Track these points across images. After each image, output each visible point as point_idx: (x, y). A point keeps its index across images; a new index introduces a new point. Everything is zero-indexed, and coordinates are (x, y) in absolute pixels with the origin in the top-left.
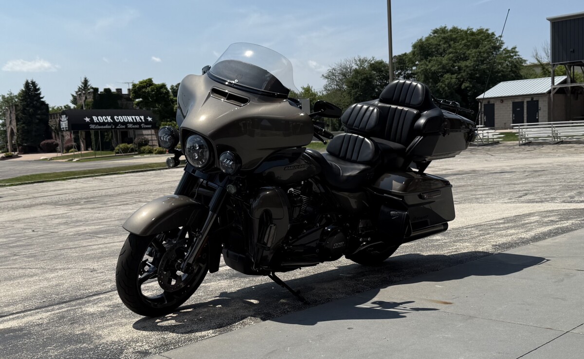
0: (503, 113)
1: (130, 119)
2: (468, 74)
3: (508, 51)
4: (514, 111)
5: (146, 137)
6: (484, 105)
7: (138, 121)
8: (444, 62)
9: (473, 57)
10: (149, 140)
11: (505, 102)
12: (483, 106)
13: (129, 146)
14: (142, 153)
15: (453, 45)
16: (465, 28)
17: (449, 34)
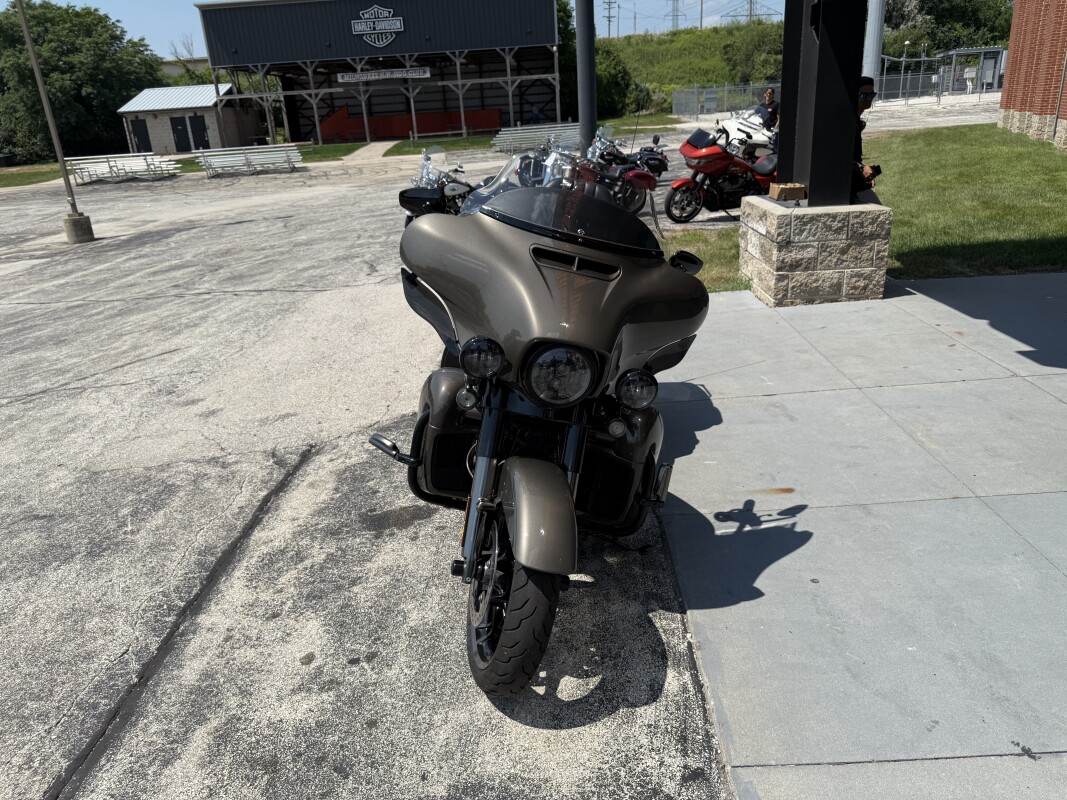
0: (161, 133)
2: (86, 74)
3: (135, 43)
4: (175, 130)
6: (132, 121)
8: (46, 54)
9: (88, 50)
11: (160, 117)
12: (130, 123)
15: (51, 29)
16: (65, 6)
17: (40, 11)
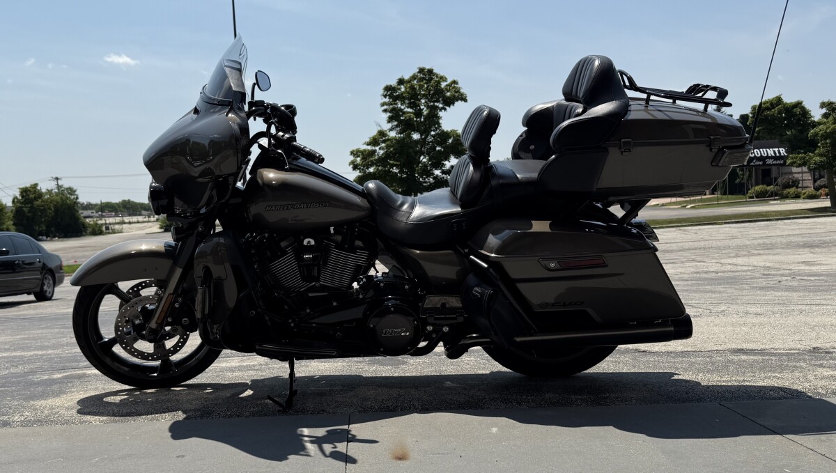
1: (770, 152)
5: (796, 175)
7: (782, 154)
10: (799, 181)
13: (769, 188)
14: (784, 197)
